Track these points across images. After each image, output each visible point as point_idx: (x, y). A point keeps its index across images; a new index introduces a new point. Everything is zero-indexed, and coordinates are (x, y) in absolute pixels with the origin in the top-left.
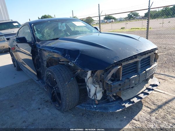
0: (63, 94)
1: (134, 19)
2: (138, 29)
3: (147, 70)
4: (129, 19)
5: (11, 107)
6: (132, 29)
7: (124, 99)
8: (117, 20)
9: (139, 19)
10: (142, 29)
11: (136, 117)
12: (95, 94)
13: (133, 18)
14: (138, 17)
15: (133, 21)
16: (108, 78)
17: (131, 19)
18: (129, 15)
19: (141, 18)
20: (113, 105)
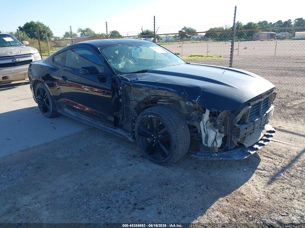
0: (177, 139)
1: (189, 39)
2: (202, 56)
3: (267, 112)
4: (181, 38)
5: (86, 165)
6: (191, 56)
7: (247, 145)
8: (161, 39)
9: (196, 40)
10: (207, 56)
11: (259, 167)
12: (215, 140)
13: (187, 37)
14: (195, 37)
15: (188, 42)
16: (236, 120)
17: (185, 38)
18: (181, 31)
19: (200, 38)
20: (234, 153)
